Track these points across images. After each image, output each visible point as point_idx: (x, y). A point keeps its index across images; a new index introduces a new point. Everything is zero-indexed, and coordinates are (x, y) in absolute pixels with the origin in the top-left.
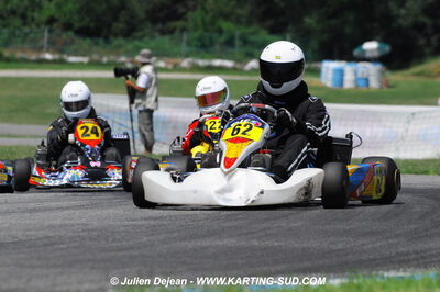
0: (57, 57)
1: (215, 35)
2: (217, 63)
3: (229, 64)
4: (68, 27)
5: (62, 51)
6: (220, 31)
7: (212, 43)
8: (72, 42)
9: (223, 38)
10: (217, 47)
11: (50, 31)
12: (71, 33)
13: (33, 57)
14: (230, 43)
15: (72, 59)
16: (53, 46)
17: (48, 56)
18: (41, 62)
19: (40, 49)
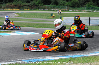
0: (68, 10)
1: (90, 7)
2: (90, 11)
3: (92, 11)
4: (69, 6)
5: (69, 9)
6: (91, 7)
8: (70, 8)
9: (91, 8)
10: (90, 9)
11: (67, 7)
12: (70, 7)
13: (65, 10)
14: (92, 8)
15: (70, 10)
16: (67, 9)
17: (67, 10)
18: (66, 11)
19: (66, 9)
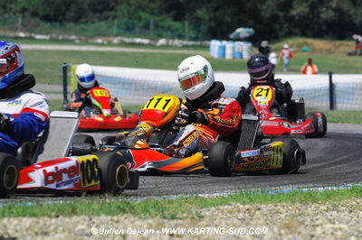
0: (28, 35)
1: (136, 22)
2: (138, 40)
3: (146, 41)
4: (35, 14)
5: (31, 31)
6: (140, 19)
7: (134, 27)
8: (38, 25)
9: (141, 24)
10: (138, 30)
11: (23, 17)
12: (37, 19)
13: (11, 35)
14: (147, 27)
15: (38, 37)
16: (25, 27)
17: (22, 35)
18: (17, 38)
19: (16, 30)
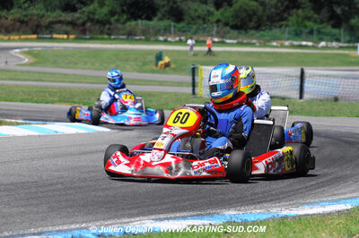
0: (220, 40)
1: (303, 29)
2: (304, 43)
3: (310, 44)
4: (226, 24)
5: (223, 37)
6: (305, 27)
7: (301, 32)
8: (229, 32)
9: (307, 30)
10: (304, 35)
11: (218, 26)
12: (228, 28)
14: (311, 32)
15: (228, 41)
16: (218, 34)
17: (216, 40)
19: (212, 36)
